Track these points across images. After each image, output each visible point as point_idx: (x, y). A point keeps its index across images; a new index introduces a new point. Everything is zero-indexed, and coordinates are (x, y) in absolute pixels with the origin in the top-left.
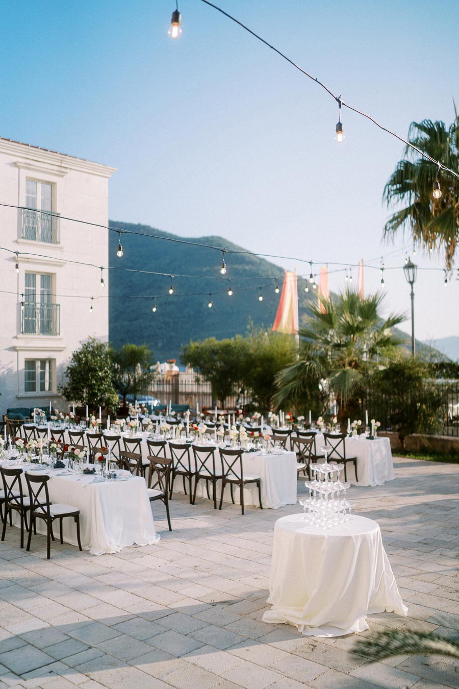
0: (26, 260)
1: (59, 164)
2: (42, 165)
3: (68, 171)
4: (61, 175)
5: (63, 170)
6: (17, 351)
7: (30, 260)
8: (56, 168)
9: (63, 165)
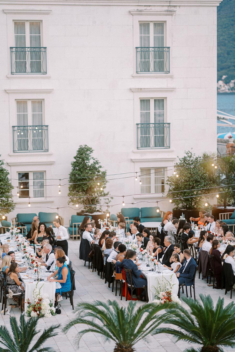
0: (139, 90)
1: (169, 5)
2: (153, 8)
3: (177, 9)
4: (170, 13)
5: (172, 9)
6: (134, 162)
7: (142, 90)
8: (166, 8)
9: (171, 5)
